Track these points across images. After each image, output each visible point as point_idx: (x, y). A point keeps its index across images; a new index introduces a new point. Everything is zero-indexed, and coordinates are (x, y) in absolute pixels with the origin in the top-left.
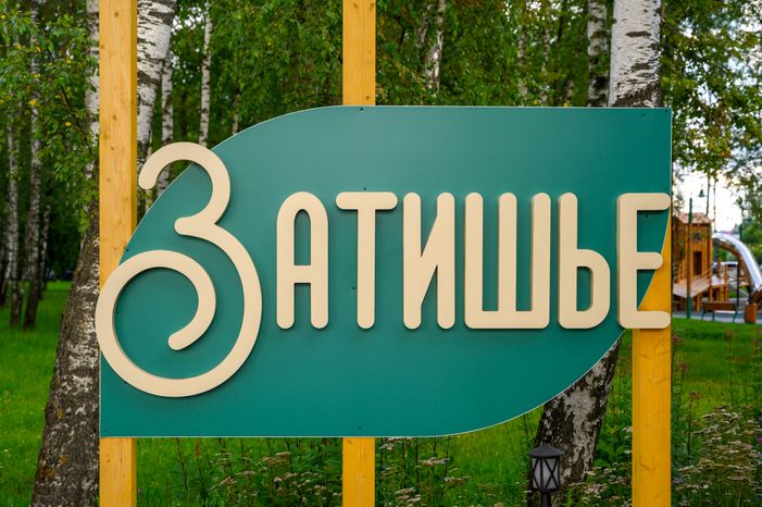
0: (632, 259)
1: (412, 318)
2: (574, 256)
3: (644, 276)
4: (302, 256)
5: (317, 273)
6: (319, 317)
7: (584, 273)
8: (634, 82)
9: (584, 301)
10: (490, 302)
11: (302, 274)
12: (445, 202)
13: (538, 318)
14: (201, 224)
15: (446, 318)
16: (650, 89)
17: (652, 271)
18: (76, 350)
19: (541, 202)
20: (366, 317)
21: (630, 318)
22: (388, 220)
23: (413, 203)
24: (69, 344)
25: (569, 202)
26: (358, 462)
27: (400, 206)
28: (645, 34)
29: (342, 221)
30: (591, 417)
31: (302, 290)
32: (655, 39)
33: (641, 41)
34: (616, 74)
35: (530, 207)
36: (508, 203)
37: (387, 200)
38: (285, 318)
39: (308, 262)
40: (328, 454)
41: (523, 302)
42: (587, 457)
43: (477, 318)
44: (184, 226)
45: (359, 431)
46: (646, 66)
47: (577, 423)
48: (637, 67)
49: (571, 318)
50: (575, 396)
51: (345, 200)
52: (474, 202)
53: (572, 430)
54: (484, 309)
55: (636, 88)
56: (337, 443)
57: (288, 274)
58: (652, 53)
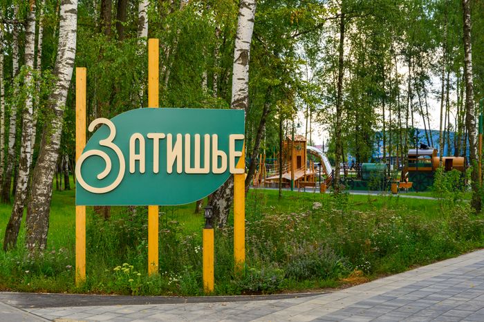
0: (233, 153)
1: (170, 170)
2: (216, 153)
3: (237, 158)
4: (137, 152)
5: (142, 157)
6: (142, 170)
7: (219, 157)
8: (239, 95)
9: (219, 166)
10: (192, 166)
11: (137, 157)
12: (179, 136)
13: (206, 170)
14: (107, 142)
15: (179, 170)
16: (245, 97)
17: (239, 157)
18: (39, 187)
19: (207, 137)
20: (156, 170)
21: (233, 170)
22: (162, 142)
23: (170, 136)
24: (36, 185)
25: (215, 137)
26: (154, 214)
27: (166, 137)
28: (243, 79)
29: (149, 142)
30: (226, 208)
31: (137, 161)
32: (247, 80)
33: (242, 81)
34: (234, 92)
35: (204, 138)
36: (197, 137)
37: (162, 136)
38: (132, 170)
39: (139, 153)
40: (144, 211)
41: (202, 166)
42: (224, 221)
43: (188, 170)
44: (102, 142)
45: (153, 204)
46: (244, 90)
47: (221, 210)
48: (240, 90)
49: (216, 170)
50: (220, 201)
51: (150, 135)
52: (188, 136)
53: (219, 213)
54: (191, 167)
55: (240, 97)
56: (147, 208)
57: (133, 157)
58: (246, 85)
